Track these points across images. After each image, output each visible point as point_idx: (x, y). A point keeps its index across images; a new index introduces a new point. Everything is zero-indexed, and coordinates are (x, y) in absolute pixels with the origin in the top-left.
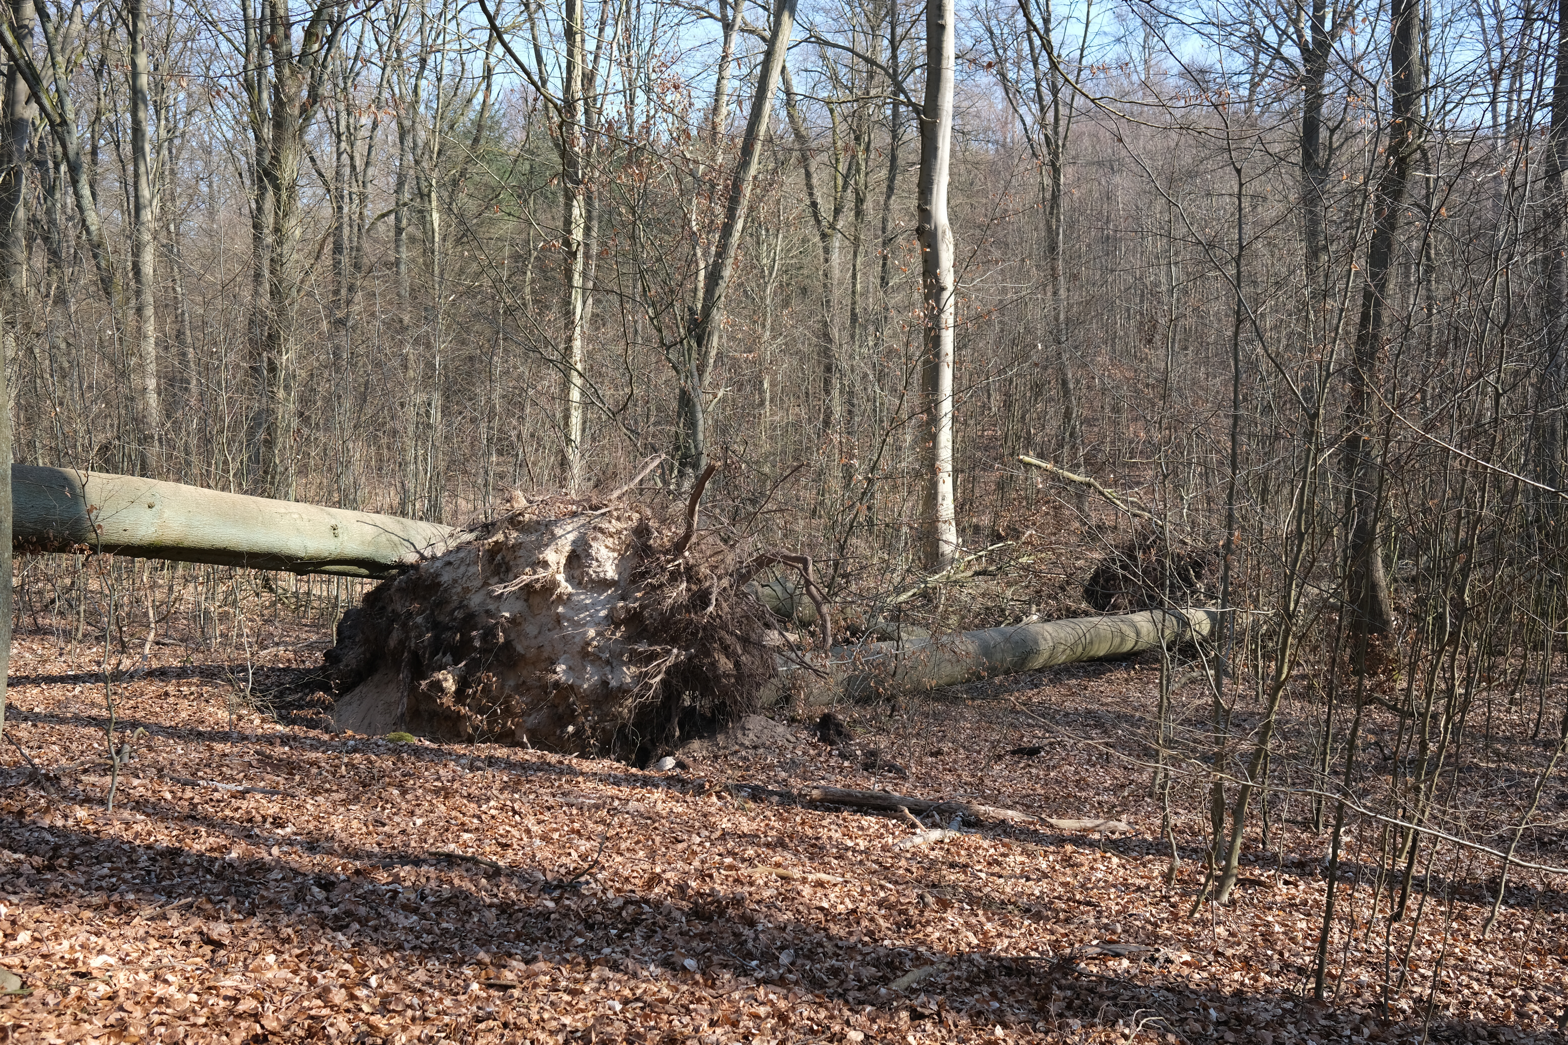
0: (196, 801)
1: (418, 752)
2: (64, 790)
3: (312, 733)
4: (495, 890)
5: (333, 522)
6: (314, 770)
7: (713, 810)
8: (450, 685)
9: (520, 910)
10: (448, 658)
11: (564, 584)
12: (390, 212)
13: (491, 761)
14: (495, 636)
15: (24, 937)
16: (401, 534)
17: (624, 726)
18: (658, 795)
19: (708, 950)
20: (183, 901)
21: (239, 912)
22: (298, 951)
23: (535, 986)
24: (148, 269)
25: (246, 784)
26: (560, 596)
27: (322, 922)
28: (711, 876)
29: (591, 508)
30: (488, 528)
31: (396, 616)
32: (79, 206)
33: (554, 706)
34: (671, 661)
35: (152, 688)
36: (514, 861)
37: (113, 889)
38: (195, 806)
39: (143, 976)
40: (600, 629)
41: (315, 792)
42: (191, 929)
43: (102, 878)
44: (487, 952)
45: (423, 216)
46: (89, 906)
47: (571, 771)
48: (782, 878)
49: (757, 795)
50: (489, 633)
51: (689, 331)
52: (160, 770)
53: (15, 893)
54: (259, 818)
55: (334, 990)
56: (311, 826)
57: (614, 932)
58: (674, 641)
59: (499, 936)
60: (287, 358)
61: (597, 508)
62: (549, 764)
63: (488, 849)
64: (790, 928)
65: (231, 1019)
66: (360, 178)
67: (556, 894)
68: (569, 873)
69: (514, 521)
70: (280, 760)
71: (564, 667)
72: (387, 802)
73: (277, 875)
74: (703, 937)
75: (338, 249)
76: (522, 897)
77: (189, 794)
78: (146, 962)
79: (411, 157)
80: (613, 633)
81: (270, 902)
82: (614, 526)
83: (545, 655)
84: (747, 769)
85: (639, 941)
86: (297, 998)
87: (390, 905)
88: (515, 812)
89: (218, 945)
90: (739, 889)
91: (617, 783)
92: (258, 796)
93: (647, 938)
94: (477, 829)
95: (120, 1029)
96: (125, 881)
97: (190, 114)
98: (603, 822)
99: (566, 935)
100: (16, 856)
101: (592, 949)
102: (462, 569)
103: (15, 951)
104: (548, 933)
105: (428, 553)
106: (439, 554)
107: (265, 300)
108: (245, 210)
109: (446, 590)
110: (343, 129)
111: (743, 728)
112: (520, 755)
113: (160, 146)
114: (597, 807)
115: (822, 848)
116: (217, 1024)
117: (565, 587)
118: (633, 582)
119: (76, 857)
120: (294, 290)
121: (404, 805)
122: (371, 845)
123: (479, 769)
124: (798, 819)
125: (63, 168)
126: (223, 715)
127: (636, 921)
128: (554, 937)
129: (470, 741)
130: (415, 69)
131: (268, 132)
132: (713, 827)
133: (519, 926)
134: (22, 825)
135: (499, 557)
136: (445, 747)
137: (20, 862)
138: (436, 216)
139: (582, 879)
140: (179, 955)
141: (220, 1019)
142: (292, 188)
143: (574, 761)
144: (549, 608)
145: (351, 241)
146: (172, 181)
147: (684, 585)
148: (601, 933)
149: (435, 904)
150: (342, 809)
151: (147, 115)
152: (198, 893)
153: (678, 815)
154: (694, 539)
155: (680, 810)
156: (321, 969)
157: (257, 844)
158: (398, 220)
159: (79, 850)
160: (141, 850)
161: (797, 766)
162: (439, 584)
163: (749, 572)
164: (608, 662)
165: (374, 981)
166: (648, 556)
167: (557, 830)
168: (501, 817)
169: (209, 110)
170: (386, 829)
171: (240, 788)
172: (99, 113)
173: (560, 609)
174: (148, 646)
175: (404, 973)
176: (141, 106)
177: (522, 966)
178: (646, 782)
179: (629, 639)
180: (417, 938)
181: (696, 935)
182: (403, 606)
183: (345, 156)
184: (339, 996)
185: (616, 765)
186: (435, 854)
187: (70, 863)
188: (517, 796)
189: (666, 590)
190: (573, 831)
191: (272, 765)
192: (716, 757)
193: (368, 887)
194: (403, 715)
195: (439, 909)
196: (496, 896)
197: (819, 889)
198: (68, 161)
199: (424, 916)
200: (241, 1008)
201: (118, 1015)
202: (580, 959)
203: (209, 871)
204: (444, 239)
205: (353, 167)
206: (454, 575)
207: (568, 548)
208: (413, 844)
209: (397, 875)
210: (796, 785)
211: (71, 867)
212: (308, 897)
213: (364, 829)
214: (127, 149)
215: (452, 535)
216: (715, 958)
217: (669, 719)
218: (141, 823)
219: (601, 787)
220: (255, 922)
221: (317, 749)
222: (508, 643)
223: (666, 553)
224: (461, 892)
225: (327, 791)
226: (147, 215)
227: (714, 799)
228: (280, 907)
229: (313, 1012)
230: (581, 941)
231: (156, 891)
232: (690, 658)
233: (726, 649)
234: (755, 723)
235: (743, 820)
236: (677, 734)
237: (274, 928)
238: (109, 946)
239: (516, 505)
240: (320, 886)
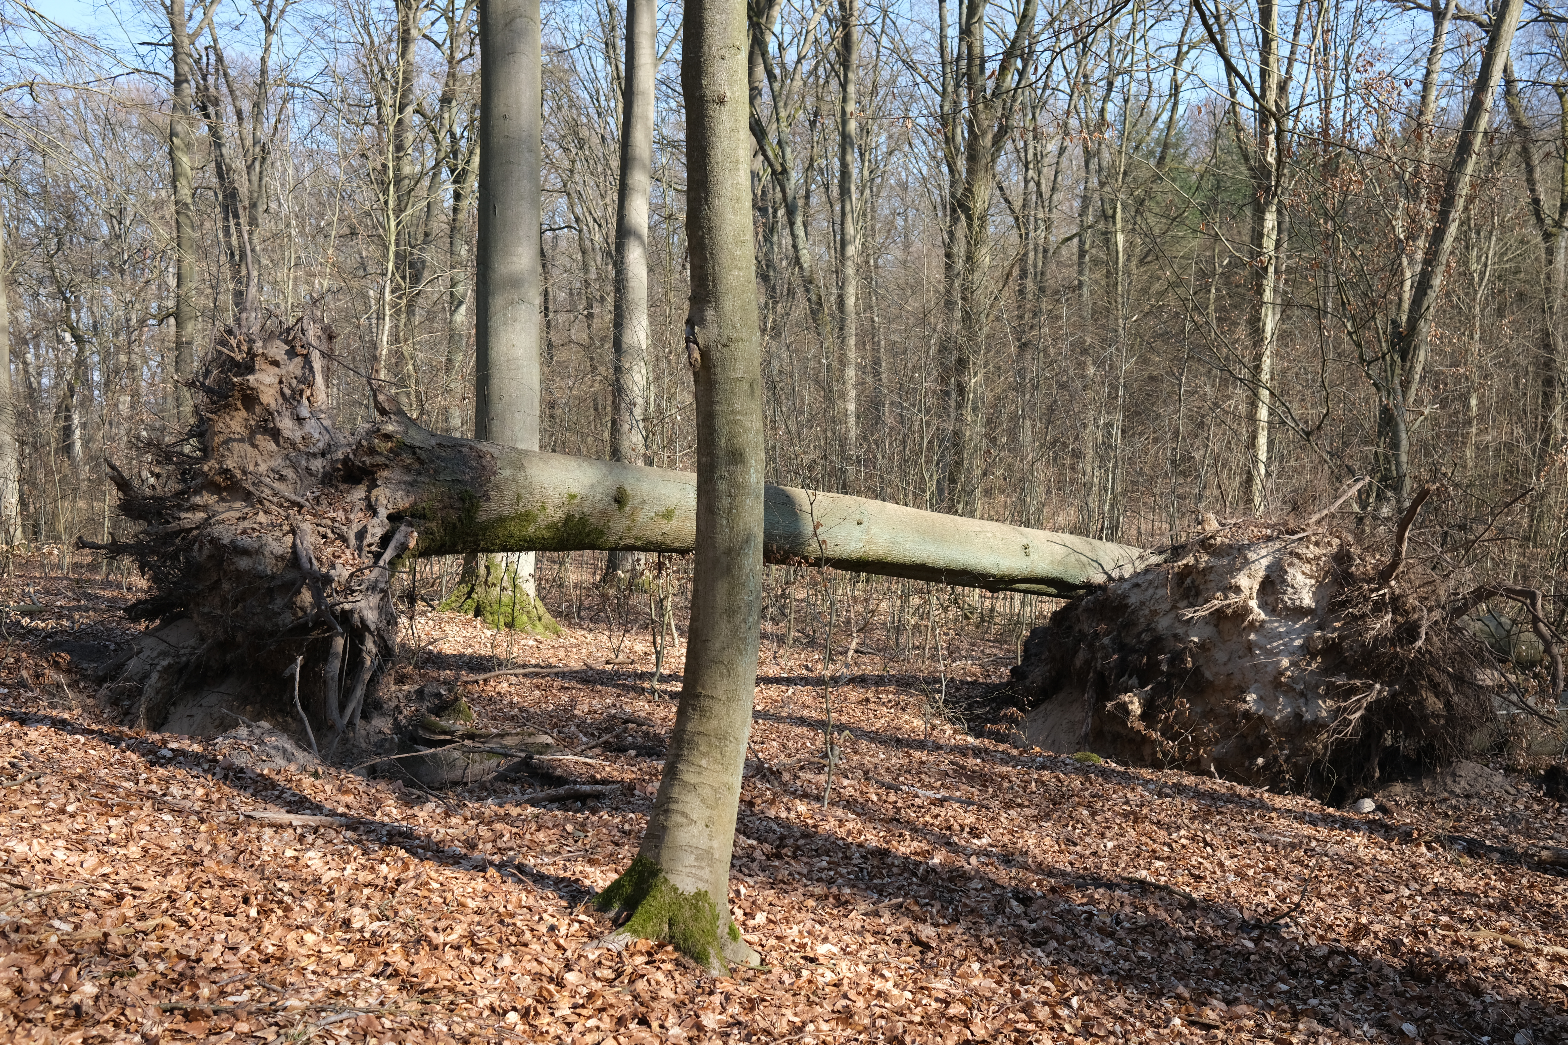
0: (899, 805)
1: (1105, 774)
2: (785, 784)
3: (1002, 747)
4: (1191, 923)
5: (1025, 542)
6: (1006, 784)
7: (1422, 860)
8: (1136, 708)
9: (1218, 947)
10: (1134, 681)
11: (1256, 610)
12: (1074, 236)
13: (1180, 789)
14: (1183, 661)
15: (760, 918)
16: (1089, 554)
17: (1318, 762)
18: (1359, 839)
19: (1428, 1017)
20: (894, 901)
21: (944, 917)
22: (1001, 963)
23: (1240, 1029)
24: (851, 301)
25: (943, 793)
26: (1252, 623)
27: (1022, 936)
28: (1425, 934)
29: (1288, 533)
30: (1178, 551)
31: (1083, 636)
32: (795, 246)
33: (1243, 736)
34: (1372, 697)
35: (854, 694)
36: (1208, 895)
37: (831, 882)
38: (899, 809)
39: (862, 968)
40: (1295, 658)
41: (1008, 806)
42: (901, 928)
43: (821, 870)
44: (1186, 986)
45: (1107, 238)
46: (812, 896)
47: (1263, 806)
48: (1511, 946)
49: (1473, 849)
50: (1177, 658)
51: (1393, 345)
52: (866, 773)
53: (750, 876)
54: (957, 827)
55: (1038, 1006)
56: (1006, 840)
57: (1320, 982)
58: (1376, 676)
59: (1197, 972)
60: (974, 381)
61: (1294, 533)
62: (1239, 796)
63: (1180, 879)
64: (1524, 1004)
65: (943, 1021)
66: (1046, 204)
67: (1255, 933)
68: (1267, 913)
69: (1205, 544)
70: (974, 772)
71: (1254, 696)
72: (1078, 822)
73: (976, 884)
74: (1422, 1001)
75: (1024, 274)
76: (1219, 933)
77: (892, 798)
78: (864, 954)
79: (1096, 180)
80: (1308, 664)
81: (972, 911)
82: (1312, 551)
83: (1235, 683)
84: (1459, 819)
85: (1348, 997)
86: (1002, 1009)
87: (1086, 926)
88: (1206, 844)
89: (926, 947)
90: (1459, 954)
91: (1313, 822)
92: (956, 805)
93: (1357, 994)
94: (1169, 858)
95: (845, 1016)
96: (841, 876)
97: (891, 153)
98: (1300, 862)
99: (1269, 979)
100: (750, 842)
101: (1297, 997)
102: (1151, 591)
103: (755, 929)
104: (1249, 976)
105: (1115, 574)
106: (1127, 576)
107: (956, 327)
108: (939, 242)
109: (1133, 612)
110: (1030, 157)
111: (1454, 775)
112: (1207, 784)
113: (864, 186)
114: (1293, 846)
115: (1557, 917)
116: (931, 1024)
117: (1258, 614)
118: (1332, 611)
119: (798, 848)
120: (983, 316)
121: (1094, 827)
122: (1063, 863)
123: (1167, 796)
124: (1524, 881)
125: (781, 212)
126: (918, 724)
127: (1343, 974)
128: (1255, 979)
129: (1158, 766)
130: (1101, 93)
131: (962, 164)
132: (1424, 881)
133: (1217, 964)
134: (753, 814)
135: (1189, 580)
136: (1131, 770)
137: (754, 848)
138: (1120, 238)
139: (1282, 922)
140: (893, 952)
141: (934, 1020)
142: (982, 218)
143: (1266, 795)
144: (1240, 635)
145: (1035, 266)
146: (873, 218)
147: (1389, 617)
148: (1305, 982)
149: (1130, 931)
150: (1034, 825)
151: (853, 157)
152: (906, 894)
153: (1383, 863)
154: (1401, 568)
155: (1385, 857)
156: (1023, 983)
157: (956, 852)
158: (1082, 243)
159: (801, 842)
160: (854, 847)
161: (1519, 822)
162: (1126, 606)
163: (1465, 604)
164: (1302, 694)
165: (1075, 1002)
166: (1348, 584)
167: (1251, 867)
168: (1192, 847)
169: (906, 148)
170: (1078, 848)
171: (939, 796)
172: (812, 159)
173: (1252, 637)
174: (850, 653)
175: (1104, 997)
176: (849, 150)
177: (1223, 1006)
178: (1345, 824)
179: (1325, 671)
180: (1114, 963)
181: (1413, 998)
182: (1090, 626)
183: (1032, 184)
184: (1043, 1013)
185: (1311, 803)
186: (1128, 879)
187: (794, 853)
188: (1208, 827)
189: (1369, 621)
190: (1268, 869)
191: (968, 777)
192: (1421, 803)
193: (1063, 906)
194: (1087, 735)
195: (1134, 936)
196: (1192, 929)
197: (1556, 964)
198: (786, 206)
199: (1120, 942)
200: (951, 1011)
201: (844, 1002)
202: (1286, 1007)
203: (915, 874)
204: (1128, 260)
205: (1040, 194)
206: (1142, 597)
207: (1262, 573)
208: (1105, 867)
209: (1091, 897)
210: (1519, 842)
211: (794, 857)
212: (1007, 910)
213: (1056, 847)
214: (835, 191)
215: (1141, 557)
216: (1438, 1026)
217: (1368, 758)
218: (853, 823)
219: (1296, 825)
220: (959, 928)
221: (1007, 763)
222: (1197, 670)
223: (1369, 581)
224: (1157, 921)
225: (1019, 805)
226: (851, 250)
227: (1423, 849)
228: (981, 917)
229: (1019, 1026)
230: (1284, 988)
231: (868, 888)
232: (1394, 695)
233: (1435, 687)
234: (1468, 769)
235: (1459, 875)
236: (1377, 775)
237: (977, 937)
238: (831, 935)
239: (1207, 528)
240: (1018, 899)
